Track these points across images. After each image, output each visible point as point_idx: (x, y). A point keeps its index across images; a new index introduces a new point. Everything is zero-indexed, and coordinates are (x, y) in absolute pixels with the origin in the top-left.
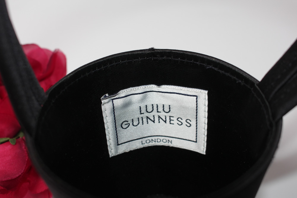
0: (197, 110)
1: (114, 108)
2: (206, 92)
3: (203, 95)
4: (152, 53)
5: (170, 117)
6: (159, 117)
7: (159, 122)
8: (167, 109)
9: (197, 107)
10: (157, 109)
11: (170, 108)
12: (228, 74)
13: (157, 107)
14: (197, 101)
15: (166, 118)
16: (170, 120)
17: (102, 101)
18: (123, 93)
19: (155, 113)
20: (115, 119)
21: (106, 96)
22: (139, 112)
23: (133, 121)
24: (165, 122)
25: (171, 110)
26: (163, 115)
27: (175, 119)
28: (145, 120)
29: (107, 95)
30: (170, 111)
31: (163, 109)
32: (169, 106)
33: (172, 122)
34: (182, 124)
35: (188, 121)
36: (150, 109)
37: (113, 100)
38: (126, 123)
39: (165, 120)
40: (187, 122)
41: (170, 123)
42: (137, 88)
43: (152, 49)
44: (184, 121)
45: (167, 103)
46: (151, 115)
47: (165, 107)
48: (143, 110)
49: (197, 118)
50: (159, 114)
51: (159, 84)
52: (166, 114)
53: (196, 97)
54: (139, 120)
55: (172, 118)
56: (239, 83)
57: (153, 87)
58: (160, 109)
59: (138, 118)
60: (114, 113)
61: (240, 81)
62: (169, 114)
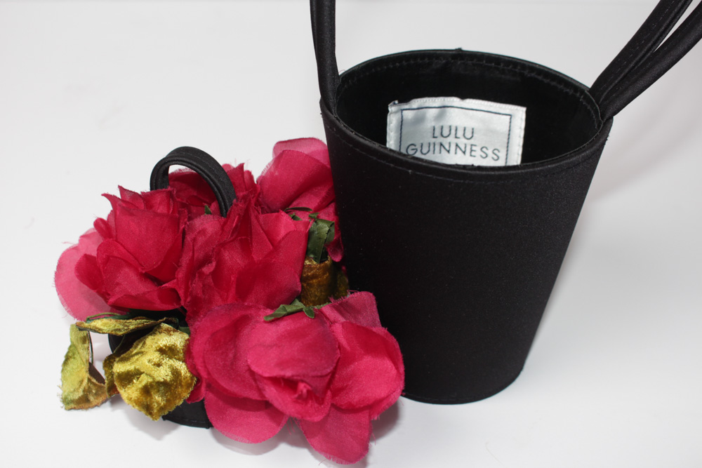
0: (509, 135)
1: (402, 121)
2: (524, 109)
3: (520, 113)
4: (459, 55)
5: (472, 145)
6: (457, 145)
7: (456, 153)
8: (468, 135)
9: (510, 130)
10: (456, 134)
11: (473, 133)
12: (554, 83)
13: (456, 130)
14: (510, 122)
15: (465, 147)
16: (472, 151)
17: (390, 109)
18: (416, 103)
19: (452, 139)
20: (401, 137)
21: (395, 104)
22: (431, 135)
23: (422, 146)
24: (464, 153)
25: (475, 135)
26: (462, 142)
27: (477, 149)
28: (437, 147)
29: (396, 102)
30: (472, 137)
31: (464, 134)
32: (473, 129)
33: (473, 153)
34: (487, 156)
35: (496, 152)
36: (446, 132)
37: (402, 110)
38: (413, 147)
39: (463, 150)
40: (494, 153)
41: (471, 155)
42: (434, 99)
43: (460, 50)
44: (489, 152)
45: (470, 124)
46: (445, 142)
47: (466, 131)
48: (437, 133)
49: (508, 147)
50: (457, 141)
51: (463, 97)
52: (466, 141)
53: (509, 117)
54: (429, 147)
55: (474, 148)
56: (567, 92)
57: (455, 101)
58: (460, 134)
59: (429, 144)
60: (401, 129)
61: (568, 90)
62: (472, 141)
